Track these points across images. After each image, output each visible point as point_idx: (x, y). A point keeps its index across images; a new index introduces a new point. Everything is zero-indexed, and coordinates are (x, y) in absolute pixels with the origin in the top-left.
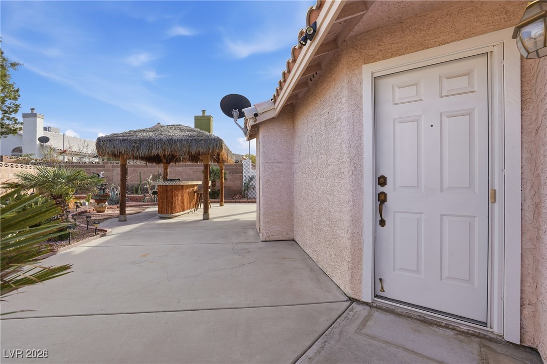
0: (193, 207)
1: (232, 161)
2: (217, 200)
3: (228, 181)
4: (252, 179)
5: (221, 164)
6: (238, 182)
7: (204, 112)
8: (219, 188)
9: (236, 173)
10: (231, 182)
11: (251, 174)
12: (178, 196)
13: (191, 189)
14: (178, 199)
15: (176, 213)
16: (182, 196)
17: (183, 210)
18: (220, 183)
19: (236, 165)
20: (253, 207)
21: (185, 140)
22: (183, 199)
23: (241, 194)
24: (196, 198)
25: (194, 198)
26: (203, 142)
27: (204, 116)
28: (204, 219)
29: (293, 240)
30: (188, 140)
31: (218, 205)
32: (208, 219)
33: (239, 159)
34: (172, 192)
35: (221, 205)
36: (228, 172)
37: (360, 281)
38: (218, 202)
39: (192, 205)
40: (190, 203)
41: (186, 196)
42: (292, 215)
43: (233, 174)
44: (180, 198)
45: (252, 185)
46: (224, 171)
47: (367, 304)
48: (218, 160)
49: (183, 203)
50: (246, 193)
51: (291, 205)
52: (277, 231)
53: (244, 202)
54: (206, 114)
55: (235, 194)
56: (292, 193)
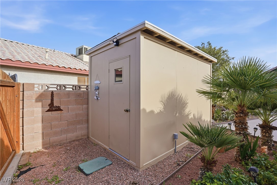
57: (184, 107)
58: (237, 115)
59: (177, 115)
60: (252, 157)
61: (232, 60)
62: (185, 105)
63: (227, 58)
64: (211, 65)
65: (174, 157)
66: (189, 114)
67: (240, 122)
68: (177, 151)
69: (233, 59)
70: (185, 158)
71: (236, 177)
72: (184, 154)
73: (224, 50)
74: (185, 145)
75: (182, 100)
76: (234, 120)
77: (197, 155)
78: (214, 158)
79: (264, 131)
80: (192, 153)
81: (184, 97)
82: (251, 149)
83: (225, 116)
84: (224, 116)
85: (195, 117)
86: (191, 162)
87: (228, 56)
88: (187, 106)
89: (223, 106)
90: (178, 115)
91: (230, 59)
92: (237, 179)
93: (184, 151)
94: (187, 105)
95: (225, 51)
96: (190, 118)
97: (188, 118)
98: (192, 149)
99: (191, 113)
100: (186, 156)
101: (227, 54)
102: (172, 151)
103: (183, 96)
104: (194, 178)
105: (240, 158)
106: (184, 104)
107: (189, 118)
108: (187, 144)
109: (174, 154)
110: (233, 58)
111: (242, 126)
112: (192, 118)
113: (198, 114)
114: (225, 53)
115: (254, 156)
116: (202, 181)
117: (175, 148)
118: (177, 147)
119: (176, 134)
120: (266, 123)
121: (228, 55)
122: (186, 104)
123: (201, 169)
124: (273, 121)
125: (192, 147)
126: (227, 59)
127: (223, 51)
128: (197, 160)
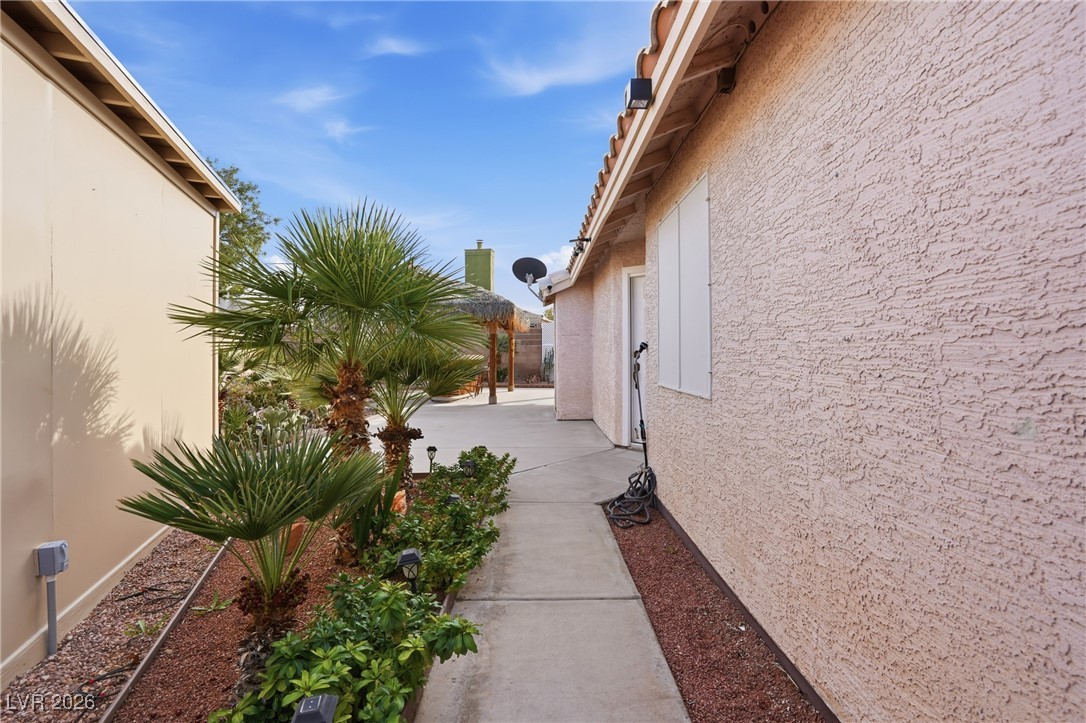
1: (524, 326)
2: (504, 384)
3: (521, 356)
5: (511, 331)
6: (534, 357)
7: (479, 244)
8: (505, 366)
9: (532, 343)
10: (523, 358)
18: (508, 357)
19: (531, 331)
20: (550, 392)
23: (539, 376)
27: (479, 250)
28: (490, 404)
29: (592, 420)
31: (506, 390)
32: (495, 403)
33: (536, 322)
35: (509, 390)
36: (519, 341)
37: (621, 430)
38: (505, 387)
42: (590, 393)
43: (527, 344)
46: (514, 341)
47: (626, 448)
48: (507, 327)
50: (547, 373)
51: (589, 381)
52: (574, 409)
53: (543, 387)
54: (483, 247)
55: (531, 376)
56: (590, 368)
57: (97, 394)
58: (338, 401)
59: (56, 436)
60: (384, 531)
61: (273, 224)
62: (103, 386)
63: (255, 216)
64: (215, 218)
65: (46, 677)
66: (122, 430)
67: (349, 422)
68: (59, 639)
69: (276, 224)
70: (121, 651)
71: (386, 599)
72: (112, 634)
73: (246, 183)
74: (108, 592)
75: (82, 358)
76: (327, 420)
77: (188, 607)
78: (298, 571)
79: (393, 447)
80: (154, 612)
81: (93, 344)
82: (380, 506)
83: (264, 428)
84: (260, 428)
85: (152, 441)
86: (169, 651)
87: (258, 210)
88: (112, 389)
89: (247, 398)
90: (61, 439)
91: (265, 219)
92: (389, 603)
93: (109, 621)
94: (113, 384)
95: (249, 188)
96: (126, 450)
97: (120, 447)
98: (152, 596)
99: (130, 426)
100: (125, 641)
101: (255, 201)
102: (31, 649)
103: (92, 335)
104: (205, 709)
105: (354, 547)
106: (94, 381)
107: (122, 448)
108: (118, 583)
109: (42, 664)
110: (276, 220)
111: (355, 436)
112: (137, 448)
113: (163, 430)
114: (249, 194)
115: (388, 524)
116: (257, 693)
117: (45, 627)
118: (58, 618)
119: (55, 544)
120: (395, 423)
121: (257, 206)
122: (108, 382)
123: (244, 644)
124: (410, 416)
125: (149, 584)
126: (254, 219)
127: (242, 184)
128: (195, 629)
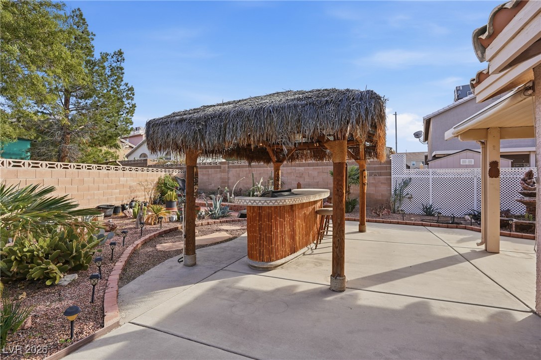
0: (313, 240)
4: (406, 183)
5: (362, 162)
6: (383, 189)
9: (380, 174)
10: (373, 188)
11: (405, 176)
12: (282, 225)
13: (310, 208)
14: (282, 232)
15: (278, 259)
16: (292, 226)
17: (293, 251)
21: (289, 106)
22: (293, 230)
23: (390, 208)
24: (318, 223)
25: (315, 222)
26: (332, 107)
30: (295, 106)
34: (270, 218)
35: (362, 230)
39: (311, 238)
40: (307, 234)
41: (299, 223)
43: (375, 175)
44: (287, 229)
45: (408, 194)
49: (293, 237)
55: (381, 209)
